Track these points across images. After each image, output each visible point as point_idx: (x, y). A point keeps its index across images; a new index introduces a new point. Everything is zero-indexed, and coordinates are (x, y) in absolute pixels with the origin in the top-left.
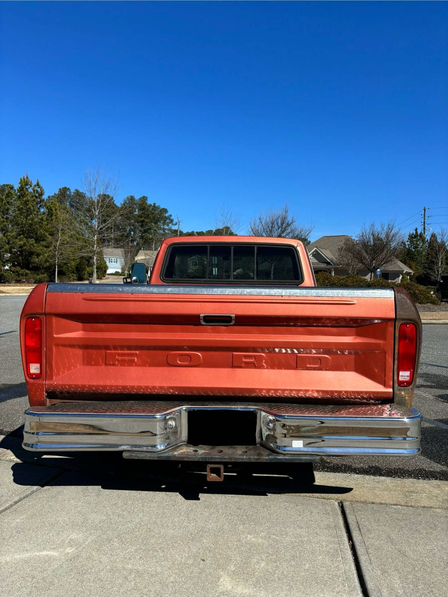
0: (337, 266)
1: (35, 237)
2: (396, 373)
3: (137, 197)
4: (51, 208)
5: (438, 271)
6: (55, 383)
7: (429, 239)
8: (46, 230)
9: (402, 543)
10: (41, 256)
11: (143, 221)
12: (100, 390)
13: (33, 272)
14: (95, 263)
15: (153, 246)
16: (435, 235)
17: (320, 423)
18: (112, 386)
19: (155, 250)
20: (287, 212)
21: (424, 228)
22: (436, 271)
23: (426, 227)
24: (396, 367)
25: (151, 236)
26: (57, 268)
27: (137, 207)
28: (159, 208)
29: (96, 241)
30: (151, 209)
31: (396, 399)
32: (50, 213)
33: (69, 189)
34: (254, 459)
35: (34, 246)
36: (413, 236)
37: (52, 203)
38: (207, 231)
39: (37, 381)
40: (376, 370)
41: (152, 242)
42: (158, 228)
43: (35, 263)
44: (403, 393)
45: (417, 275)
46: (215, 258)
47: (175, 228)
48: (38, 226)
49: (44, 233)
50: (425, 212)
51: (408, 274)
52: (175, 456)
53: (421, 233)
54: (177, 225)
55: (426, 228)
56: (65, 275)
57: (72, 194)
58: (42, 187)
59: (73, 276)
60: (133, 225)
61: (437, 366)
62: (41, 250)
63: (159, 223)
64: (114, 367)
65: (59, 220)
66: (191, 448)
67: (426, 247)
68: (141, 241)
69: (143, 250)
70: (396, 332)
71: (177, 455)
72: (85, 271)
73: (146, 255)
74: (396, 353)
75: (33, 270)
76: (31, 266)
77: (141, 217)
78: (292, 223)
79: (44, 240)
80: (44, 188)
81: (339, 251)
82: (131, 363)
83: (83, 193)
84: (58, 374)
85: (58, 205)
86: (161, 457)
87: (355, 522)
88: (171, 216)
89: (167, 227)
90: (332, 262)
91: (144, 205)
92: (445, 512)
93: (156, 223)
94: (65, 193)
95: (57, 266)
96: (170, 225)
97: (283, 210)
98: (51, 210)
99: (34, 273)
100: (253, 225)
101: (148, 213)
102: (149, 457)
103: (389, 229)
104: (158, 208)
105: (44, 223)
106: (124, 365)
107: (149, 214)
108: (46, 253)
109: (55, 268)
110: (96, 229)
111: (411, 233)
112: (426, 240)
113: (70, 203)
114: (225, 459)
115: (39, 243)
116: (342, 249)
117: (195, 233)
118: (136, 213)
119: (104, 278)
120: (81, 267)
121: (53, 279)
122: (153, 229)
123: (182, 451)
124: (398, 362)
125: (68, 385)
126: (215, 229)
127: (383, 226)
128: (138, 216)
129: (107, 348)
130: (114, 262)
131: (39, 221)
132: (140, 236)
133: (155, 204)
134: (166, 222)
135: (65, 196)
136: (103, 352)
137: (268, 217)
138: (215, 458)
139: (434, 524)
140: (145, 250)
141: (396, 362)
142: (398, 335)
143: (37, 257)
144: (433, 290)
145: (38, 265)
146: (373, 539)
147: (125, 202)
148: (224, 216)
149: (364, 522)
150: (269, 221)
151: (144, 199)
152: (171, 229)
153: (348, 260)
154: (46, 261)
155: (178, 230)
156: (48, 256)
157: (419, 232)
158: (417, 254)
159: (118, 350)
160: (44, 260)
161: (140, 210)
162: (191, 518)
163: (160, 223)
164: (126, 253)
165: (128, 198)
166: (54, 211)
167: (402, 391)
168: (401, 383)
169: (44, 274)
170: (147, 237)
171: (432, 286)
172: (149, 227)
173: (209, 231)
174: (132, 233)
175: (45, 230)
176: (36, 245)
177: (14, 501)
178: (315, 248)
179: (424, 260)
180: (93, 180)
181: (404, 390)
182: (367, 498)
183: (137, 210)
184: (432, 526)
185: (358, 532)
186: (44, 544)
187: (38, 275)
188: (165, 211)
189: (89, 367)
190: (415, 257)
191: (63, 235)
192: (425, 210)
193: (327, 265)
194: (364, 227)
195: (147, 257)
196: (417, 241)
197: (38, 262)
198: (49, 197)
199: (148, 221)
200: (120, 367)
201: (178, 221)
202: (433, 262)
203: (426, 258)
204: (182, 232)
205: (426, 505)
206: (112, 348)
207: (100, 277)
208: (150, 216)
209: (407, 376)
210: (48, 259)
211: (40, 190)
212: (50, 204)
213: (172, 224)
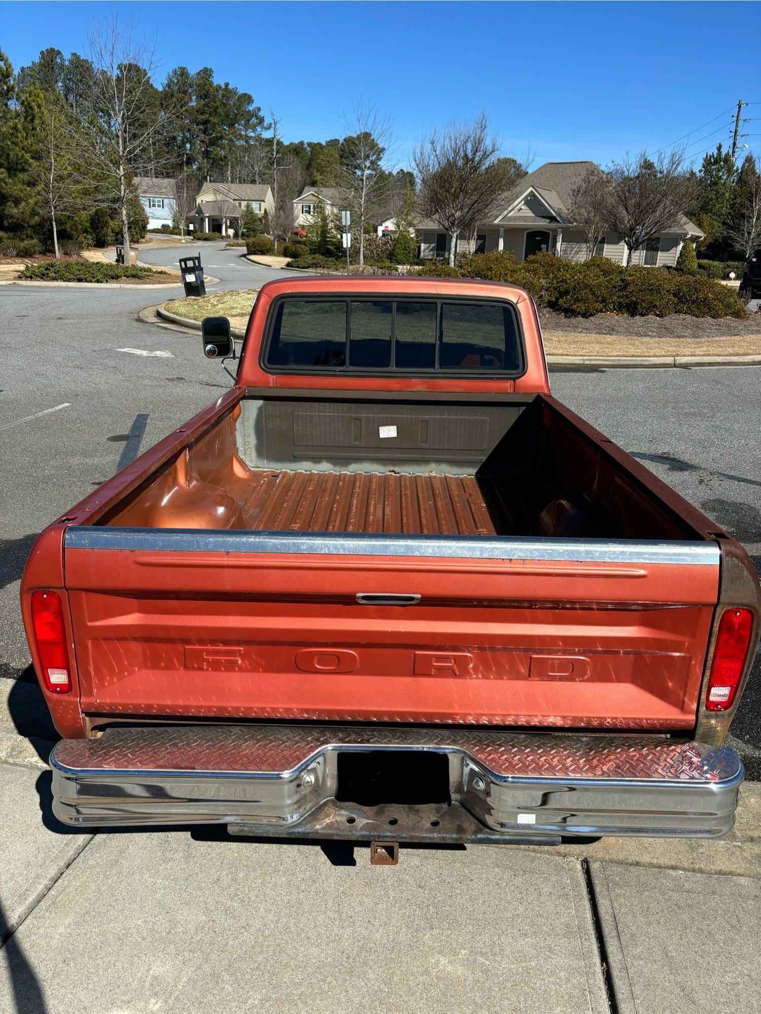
0: (569, 225)
1: (5, 163)
2: (704, 689)
3: (193, 71)
4: (29, 104)
5: (749, 233)
6: (98, 701)
7: (740, 167)
8: (25, 149)
9: (686, 968)
10: (23, 204)
11: (206, 122)
12: (179, 712)
13: (11, 234)
14: (126, 222)
15: (229, 173)
16: (752, 157)
17: (568, 789)
18: (199, 707)
19: (232, 182)
20: (484, 129)
21: (734, 144)
22: (746, 234)
23: (737, 142)
24: (706, 680)
25: (223, 153)
26: (54, 225)
27: (193, 91)
28: (235, 93)
29: (123, 178)
30: (220, 96)
31: (699, 731)
32: (29, 113)
33: (59, 53)
34: (451, 838)
35: (6, 183)
36: (712, 160)
37: (30, 93)
38: (329, 142)
39: (65, 697)
40: (670, 684)
41: (227, 165)
42: (235, 137)
43: (12, 217)
44: (713, 722)
45: (712, 241)
46: (346, 214)
47: (267, 135)
48: (9, 143)
49: (22, 156)
50: (739, 111)
51: (695, 239)
52: (317, 833)
53: (728, 153)
54: (272, 130)
55: (738, 145)
56: (72, 239)
57: (67, 63)
58: (7, 59)
59: (85, 238)
60: (189, 130)
61: (740, 480)
62: (22, 191)
63: (236, 125)
64: (200, 673)
65: (47, 128)
66: (343, 812)
67: (733, 182)
68: (206, 164)
69: (210, 181)
70: (715, 625)
71: (320, 831)
72: (107, 228)
73: (216, 192)
74: (709, 658)
75: (11, 231)
76: (6, 223)
77: (202, 114)
78: (493, 151)
79: (24, 170)
80: (10, 61)
81: (573, 195)
82: (231, 666)
83: (86, 61)
84: (101, 686)
85: (42, 95)
86: (294, 833)
87: (611, 916)
88: (259, 109)
89: (252, 134)
90: (560, 217)
91: (206, 87)
92: (753, 884)
93: (231, 125)
94: (52, 61)
95: (54, 223)
96: (259, 129)
97: (476, 125)
98: (31, 108)
99: (13, 239)
100: (419, 155)
101: (215, 105)
102: (273, 833)
103: (673, 164)
104: (233, 92)
105: (19, 135)
106: (219, 670)
107: (217, 107)
108: (31, 196)
109: (52, 225)
110: (121, 153)
111: (710, 153)
112: (735, 168)
113: (64, 82)
114: (402, 838)
115: (15, 175)
116: (579, 191)
117: (306, 146)
118: (194, 104)
119: (143, 240)
120: (98, 220)
121: (51, 248)
122: (226, 137)
123: (328, 821)
124: (711, 673)
125: (121, 705)
126: (344, 137)
127: (663, 156)
128: (198, 112)
129: (187, 641)
130: (159, 206)
131: (11, 131)
132: (204, 152)
133: (227, 85)
134: (250, 123)
135: (52, 68)
136: (180, 647)
137: (447, 141)
138: (384, 837)
139: (737, 916)
140: (214, 182)
141: (708, 673)
142: (717, 628)
143: (16, 205)
144: (735, 270)
145: (20, 221)
146: (641, 959)
147: (171, 80)
148: (361, 122)
149: (625, 919)
150: (449, 147)
151: (206, 73)
152: (261, 138)
153: (589, 213)
154: (34, 213)
155: (273, 138)
156: (36, 204)
157: (724, 151)
158: (714, 197)
159: (205, 644)
160: (28, 211)
161: (200, 97)
162: (344, 915)
163: (239, 125)
164: (179, 188)
165: (175, 72)
166: (36, 110)
167: (712, 718)
168: (711, 706)
169: (32, 238)
170: (216, 155)
171: (734, 261)
172: (219, 135)
173: (331, 141)
174: (188, 146)
175: (23, 149)
176: (10, 181)
177: (49, 876)
178: (531, 189)
179: (727, 207)
180: (106, 47)
181: (717, 716)
182: (628, 854)
183: (194, 98)
184: (734, 922)
185: (616, 940)
186: (110, 991)
187: (23, 240)
188: (247, 98)
189: (156, 672)
190: (711, 203)
191: (58, 159)
192: (740, 107)
193: (550, 222)
194: (626, 158)
195: (219, 198)
196: (719, 171)
197: (18, 216)
198: (23, 69)
199: (216, 121)
200: (210, 673)
201: (273, 122)
202: (743, 216)
203: (730, 205)
204: (282, 142)
205: (723, 867)
206: (194, 642)
207: (135, 240)
208: (220, 110)
209: (724, 696)
210: (36, 208)
211: (5, 64)
212: (28, 95)
213: (262, 128)
